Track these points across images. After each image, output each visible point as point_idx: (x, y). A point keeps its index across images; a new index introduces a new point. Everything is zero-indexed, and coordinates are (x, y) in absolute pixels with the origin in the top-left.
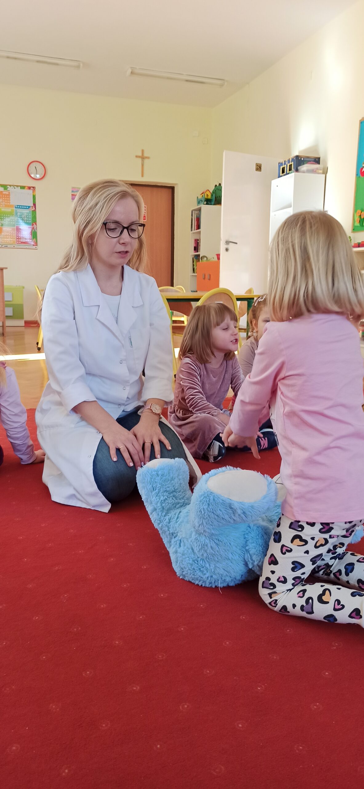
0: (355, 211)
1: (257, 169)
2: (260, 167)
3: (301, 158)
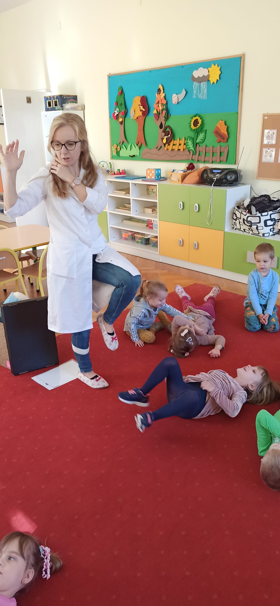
0: (112, 145)
1: (28, 102)
2: (30, 100)
3: (64, 97)
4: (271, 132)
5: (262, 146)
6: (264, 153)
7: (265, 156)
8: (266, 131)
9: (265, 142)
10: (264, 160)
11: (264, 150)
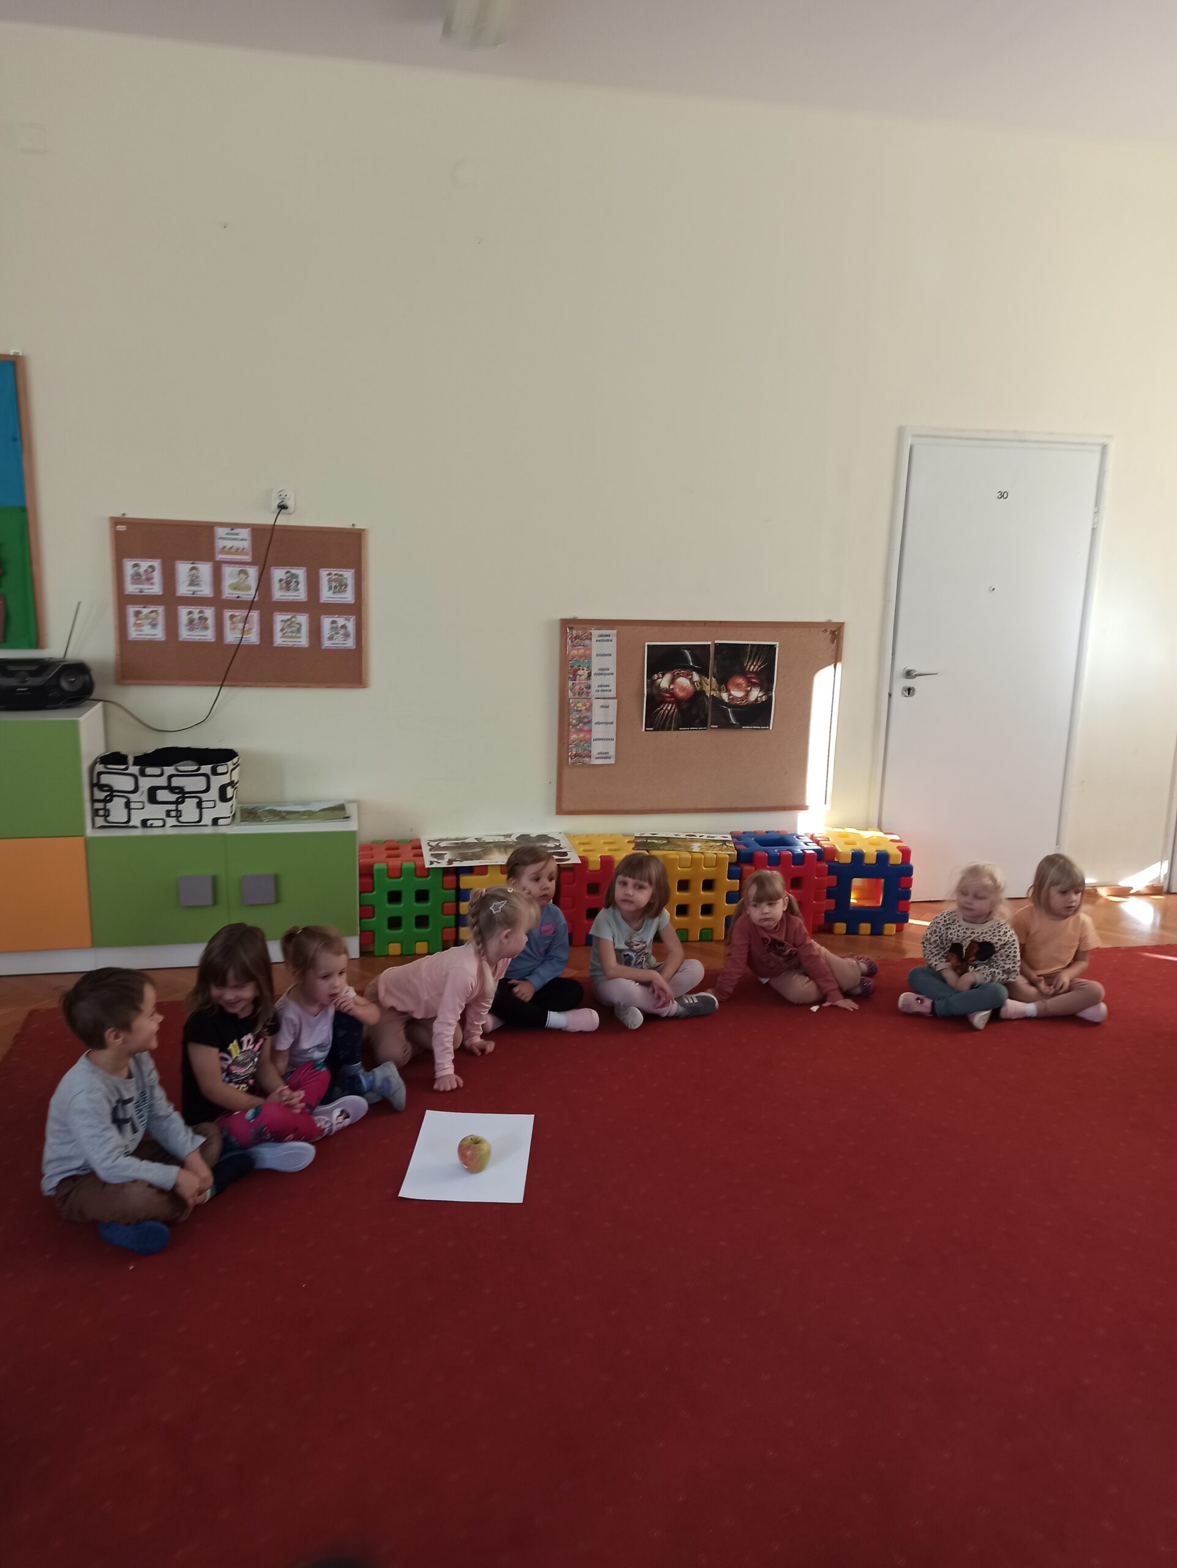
4: (144, 565)
5: (123, 600)
6: (131, 620)
7: (136, 625)
8: (128, 565)
9: (131, 588)
10: (133, 634)
11: (131, 610)
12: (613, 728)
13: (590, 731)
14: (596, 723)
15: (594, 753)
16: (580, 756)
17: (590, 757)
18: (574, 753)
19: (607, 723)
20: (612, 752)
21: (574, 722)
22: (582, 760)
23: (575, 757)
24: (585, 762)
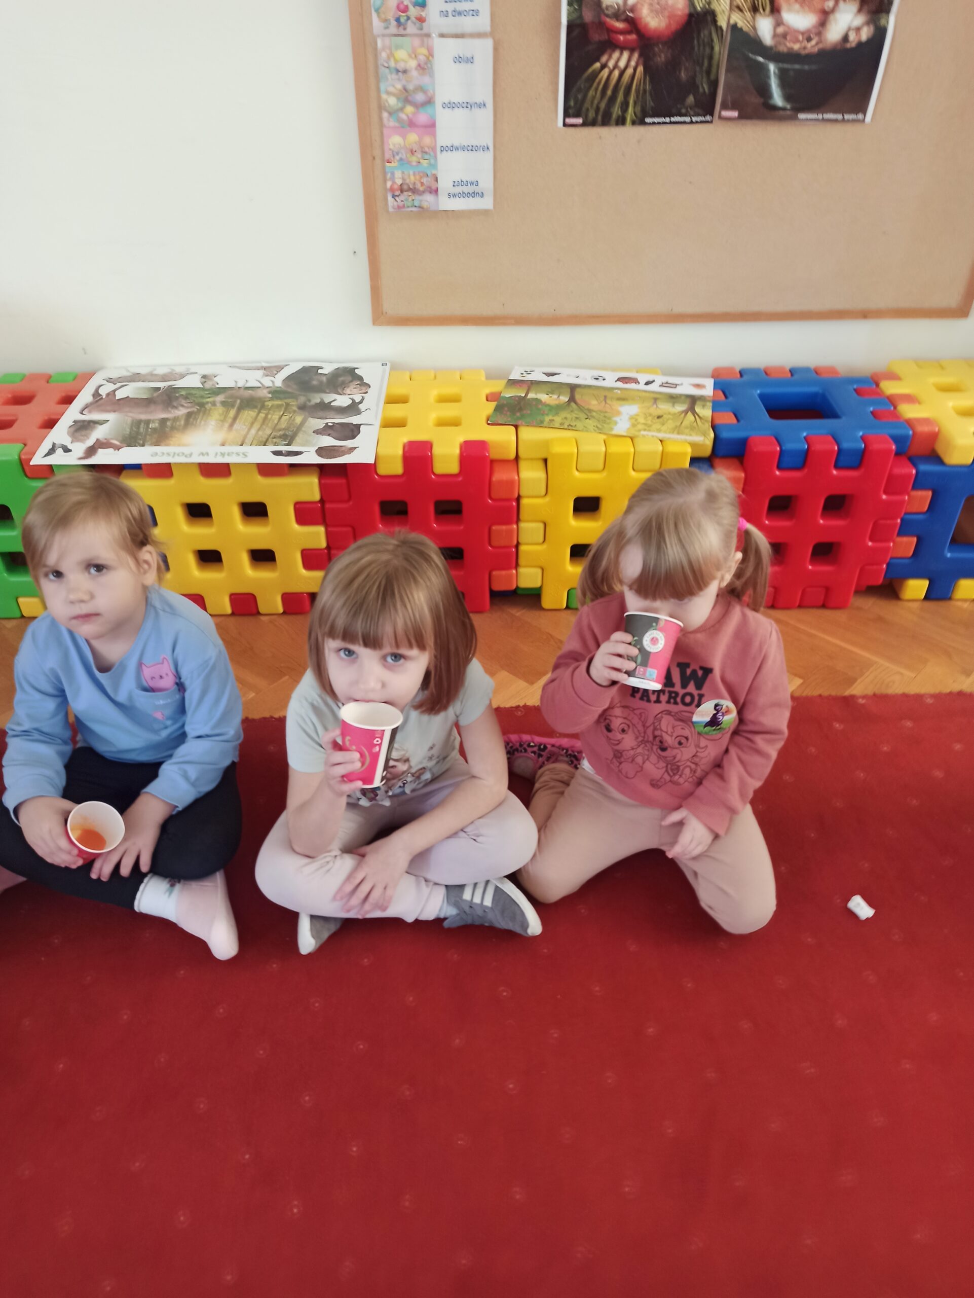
12: (486, 117)
13: (431, 126)
14: (444, 106)
15: (445, 184)
16: (414, 191)
17: (436, 191)
18: (399, 182)
19: (468, 106)
20: (486, 183)
21: (392, 101)
22: (417, 198)
23: (402, 191)
24: (425, 205)
